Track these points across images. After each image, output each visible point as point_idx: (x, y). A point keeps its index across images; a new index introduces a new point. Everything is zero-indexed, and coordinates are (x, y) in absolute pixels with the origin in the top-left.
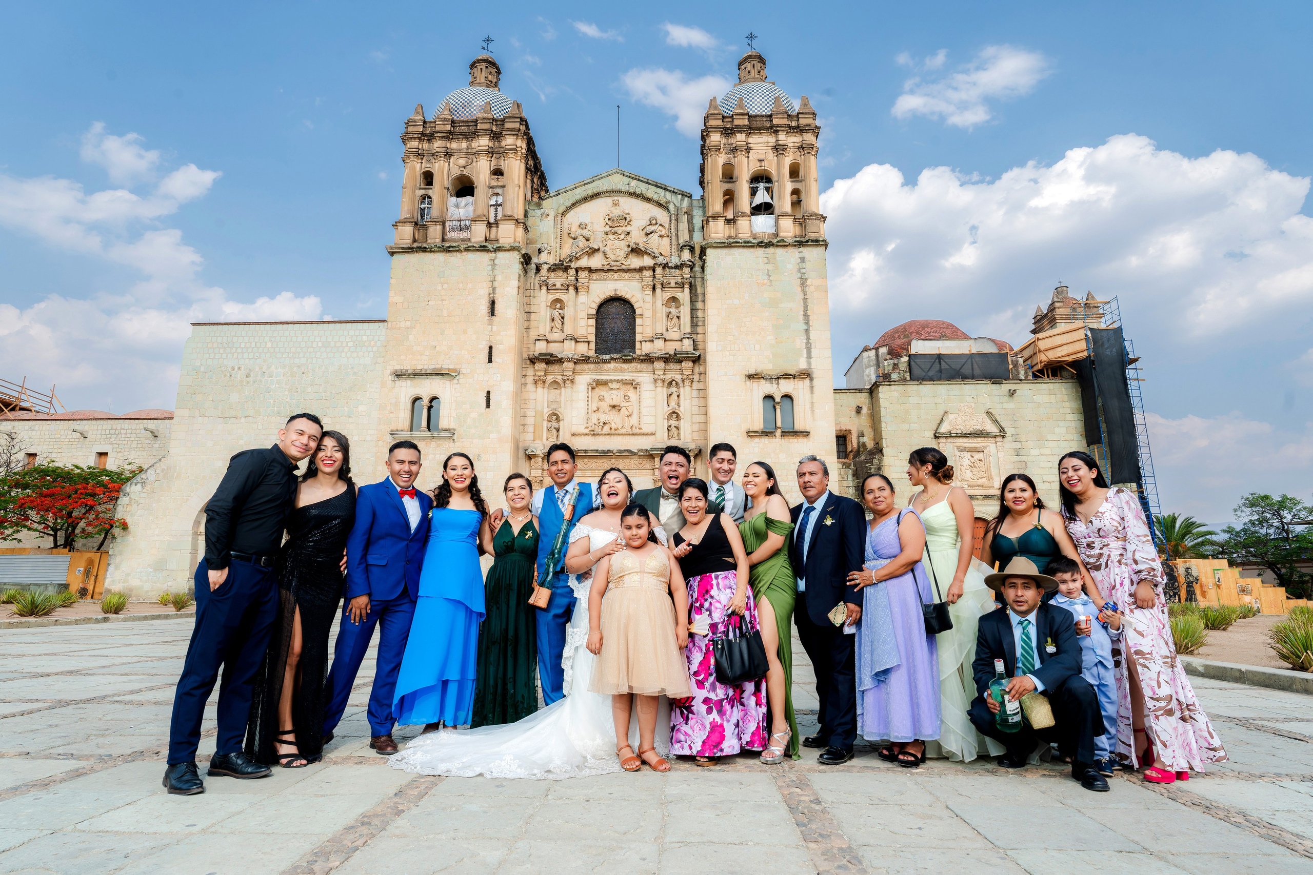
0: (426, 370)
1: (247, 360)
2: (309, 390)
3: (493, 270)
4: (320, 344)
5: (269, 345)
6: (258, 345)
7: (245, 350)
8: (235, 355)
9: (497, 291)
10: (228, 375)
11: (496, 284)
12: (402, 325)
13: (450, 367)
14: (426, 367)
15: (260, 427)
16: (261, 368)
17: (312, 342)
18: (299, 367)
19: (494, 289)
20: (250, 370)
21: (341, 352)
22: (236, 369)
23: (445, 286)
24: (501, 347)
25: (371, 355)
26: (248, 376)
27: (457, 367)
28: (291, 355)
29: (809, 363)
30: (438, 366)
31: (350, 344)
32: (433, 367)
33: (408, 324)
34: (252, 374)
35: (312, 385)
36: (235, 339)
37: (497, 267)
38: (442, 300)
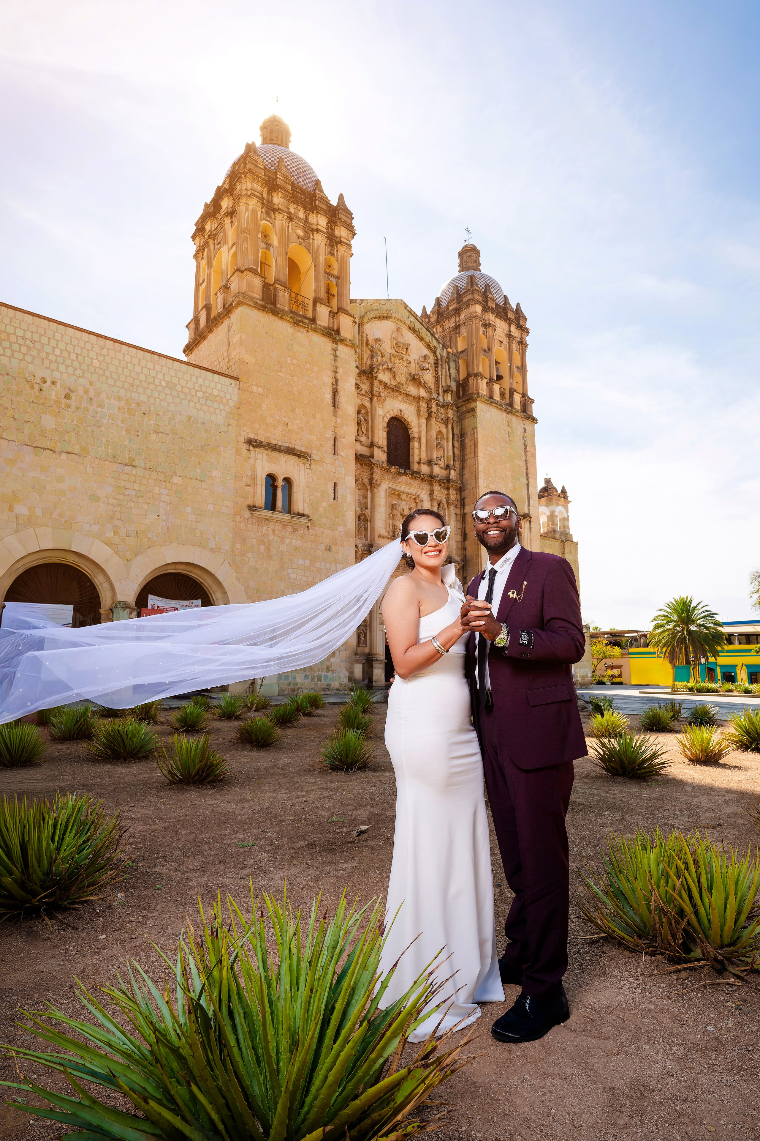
0: (280, 447)
1: (65, 376)
2: (153, 437)
3: (335, 360)
4: (163, 383)
5: (96, 363)
6: (80, 358)
7: (60, 360)
8: (46, 362)
9: (339, 383)
10: (37, 387)
11: (338, 376)
12: (255, 389)
13: (302, 450)
14: (280, 443)
15: (90, 471)
16: (86, 392)
17: (154, 378)
18: (138, 404)
19: (337, 380)
20: (70, 389)
21: (189, 401)
22: (49, 382)
23: (294, 361)
24: (344, 441)
25: (224, 413)
26: (67, 397)
27: (309, 451)
28: (127, 386)
29: (529, 509)
30: (291, 446)
31: (200, 394)
32: (286, 445)
33: (260, 390)
34: (73, 395)
35: (156, 432)
36: (45, 340)
37: (338, 359)
38: (292, 376)
